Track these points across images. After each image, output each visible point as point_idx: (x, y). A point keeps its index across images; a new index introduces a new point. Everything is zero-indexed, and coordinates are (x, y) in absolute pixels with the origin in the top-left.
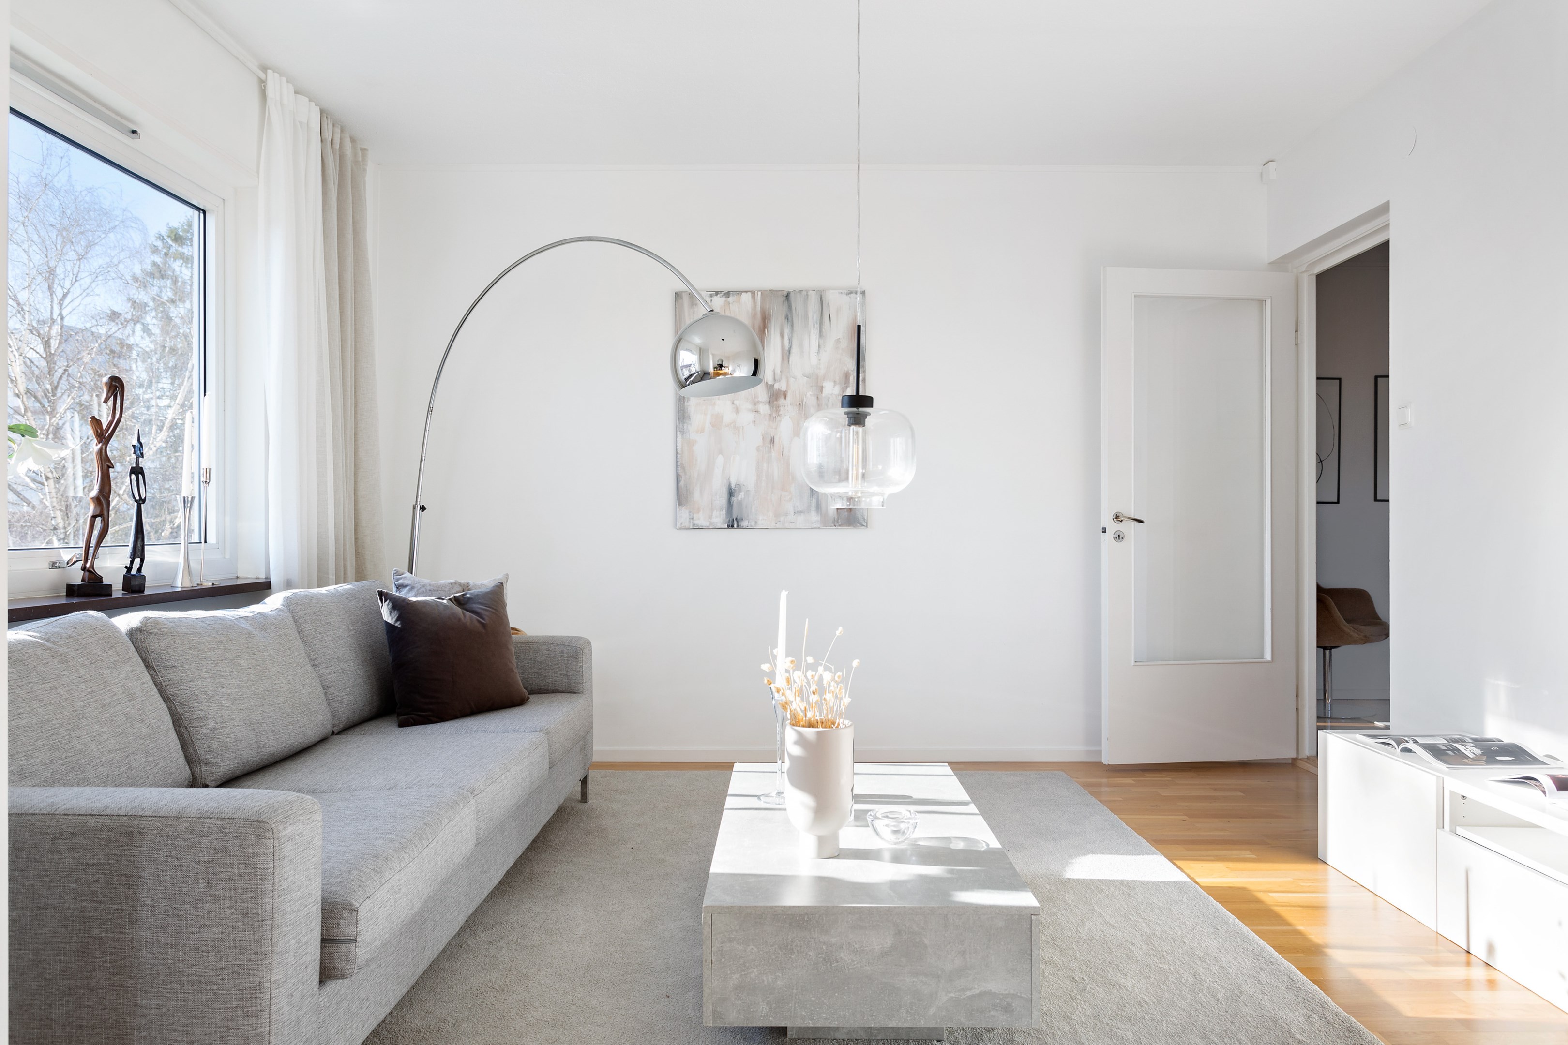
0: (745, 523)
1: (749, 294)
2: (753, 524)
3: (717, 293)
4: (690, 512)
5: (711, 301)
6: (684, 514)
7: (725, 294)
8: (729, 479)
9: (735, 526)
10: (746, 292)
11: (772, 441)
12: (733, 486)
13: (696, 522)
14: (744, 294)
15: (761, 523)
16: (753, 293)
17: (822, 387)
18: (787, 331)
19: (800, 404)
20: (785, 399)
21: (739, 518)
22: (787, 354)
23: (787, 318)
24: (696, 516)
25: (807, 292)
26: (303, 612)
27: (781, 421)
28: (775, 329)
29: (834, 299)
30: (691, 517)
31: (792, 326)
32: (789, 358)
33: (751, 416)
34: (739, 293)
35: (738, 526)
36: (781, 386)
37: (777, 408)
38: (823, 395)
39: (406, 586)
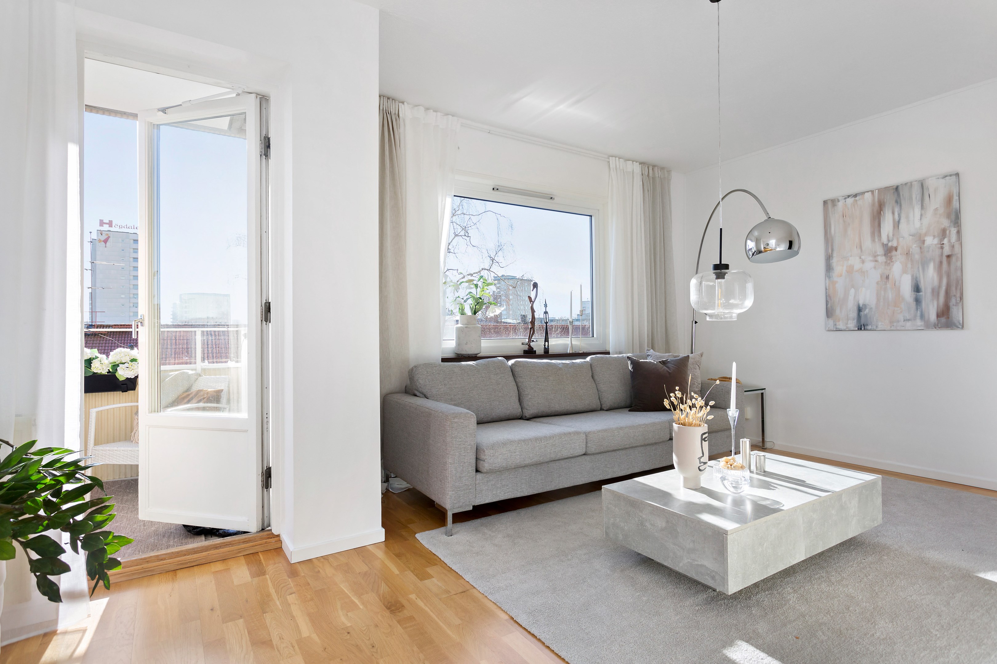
0: (869, 327)
1: (870, 193)
2: (875, 327)
3: (849, 196)
4: (834, 321)
5: (845, 201)
6: (831, 322)
7: (854, 196)
8: (858, 301)
9: (863, 329)
10: (868, 192)
11: (887, 277)
12: (861, 306)
13: (838, 327)
14: (866, 194)
15: (880, 327)
16: (872, 192)
17: (924, 241)
18: (897, 210)
19: (907, 253)
20: (896, 251)
21: (865, 324)
22: (897, 224)
23: (897, 202)
24: (837, 323)
25: (911, 183)
26: (597, 363)
27: (893, 265)
28: (888, 211)
29: (931, 184)
30: (835, 324)
31: (901, 206)
32: (898, 226)
33: (872, 264)
34: (863, 193)
35: (864, 329)
36: (894, 244)
37: (891, 258)
38: (925, 245)
39: (650, 355)
